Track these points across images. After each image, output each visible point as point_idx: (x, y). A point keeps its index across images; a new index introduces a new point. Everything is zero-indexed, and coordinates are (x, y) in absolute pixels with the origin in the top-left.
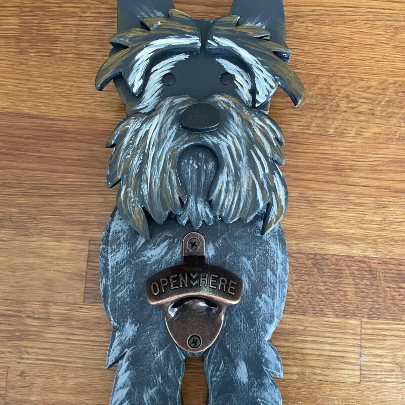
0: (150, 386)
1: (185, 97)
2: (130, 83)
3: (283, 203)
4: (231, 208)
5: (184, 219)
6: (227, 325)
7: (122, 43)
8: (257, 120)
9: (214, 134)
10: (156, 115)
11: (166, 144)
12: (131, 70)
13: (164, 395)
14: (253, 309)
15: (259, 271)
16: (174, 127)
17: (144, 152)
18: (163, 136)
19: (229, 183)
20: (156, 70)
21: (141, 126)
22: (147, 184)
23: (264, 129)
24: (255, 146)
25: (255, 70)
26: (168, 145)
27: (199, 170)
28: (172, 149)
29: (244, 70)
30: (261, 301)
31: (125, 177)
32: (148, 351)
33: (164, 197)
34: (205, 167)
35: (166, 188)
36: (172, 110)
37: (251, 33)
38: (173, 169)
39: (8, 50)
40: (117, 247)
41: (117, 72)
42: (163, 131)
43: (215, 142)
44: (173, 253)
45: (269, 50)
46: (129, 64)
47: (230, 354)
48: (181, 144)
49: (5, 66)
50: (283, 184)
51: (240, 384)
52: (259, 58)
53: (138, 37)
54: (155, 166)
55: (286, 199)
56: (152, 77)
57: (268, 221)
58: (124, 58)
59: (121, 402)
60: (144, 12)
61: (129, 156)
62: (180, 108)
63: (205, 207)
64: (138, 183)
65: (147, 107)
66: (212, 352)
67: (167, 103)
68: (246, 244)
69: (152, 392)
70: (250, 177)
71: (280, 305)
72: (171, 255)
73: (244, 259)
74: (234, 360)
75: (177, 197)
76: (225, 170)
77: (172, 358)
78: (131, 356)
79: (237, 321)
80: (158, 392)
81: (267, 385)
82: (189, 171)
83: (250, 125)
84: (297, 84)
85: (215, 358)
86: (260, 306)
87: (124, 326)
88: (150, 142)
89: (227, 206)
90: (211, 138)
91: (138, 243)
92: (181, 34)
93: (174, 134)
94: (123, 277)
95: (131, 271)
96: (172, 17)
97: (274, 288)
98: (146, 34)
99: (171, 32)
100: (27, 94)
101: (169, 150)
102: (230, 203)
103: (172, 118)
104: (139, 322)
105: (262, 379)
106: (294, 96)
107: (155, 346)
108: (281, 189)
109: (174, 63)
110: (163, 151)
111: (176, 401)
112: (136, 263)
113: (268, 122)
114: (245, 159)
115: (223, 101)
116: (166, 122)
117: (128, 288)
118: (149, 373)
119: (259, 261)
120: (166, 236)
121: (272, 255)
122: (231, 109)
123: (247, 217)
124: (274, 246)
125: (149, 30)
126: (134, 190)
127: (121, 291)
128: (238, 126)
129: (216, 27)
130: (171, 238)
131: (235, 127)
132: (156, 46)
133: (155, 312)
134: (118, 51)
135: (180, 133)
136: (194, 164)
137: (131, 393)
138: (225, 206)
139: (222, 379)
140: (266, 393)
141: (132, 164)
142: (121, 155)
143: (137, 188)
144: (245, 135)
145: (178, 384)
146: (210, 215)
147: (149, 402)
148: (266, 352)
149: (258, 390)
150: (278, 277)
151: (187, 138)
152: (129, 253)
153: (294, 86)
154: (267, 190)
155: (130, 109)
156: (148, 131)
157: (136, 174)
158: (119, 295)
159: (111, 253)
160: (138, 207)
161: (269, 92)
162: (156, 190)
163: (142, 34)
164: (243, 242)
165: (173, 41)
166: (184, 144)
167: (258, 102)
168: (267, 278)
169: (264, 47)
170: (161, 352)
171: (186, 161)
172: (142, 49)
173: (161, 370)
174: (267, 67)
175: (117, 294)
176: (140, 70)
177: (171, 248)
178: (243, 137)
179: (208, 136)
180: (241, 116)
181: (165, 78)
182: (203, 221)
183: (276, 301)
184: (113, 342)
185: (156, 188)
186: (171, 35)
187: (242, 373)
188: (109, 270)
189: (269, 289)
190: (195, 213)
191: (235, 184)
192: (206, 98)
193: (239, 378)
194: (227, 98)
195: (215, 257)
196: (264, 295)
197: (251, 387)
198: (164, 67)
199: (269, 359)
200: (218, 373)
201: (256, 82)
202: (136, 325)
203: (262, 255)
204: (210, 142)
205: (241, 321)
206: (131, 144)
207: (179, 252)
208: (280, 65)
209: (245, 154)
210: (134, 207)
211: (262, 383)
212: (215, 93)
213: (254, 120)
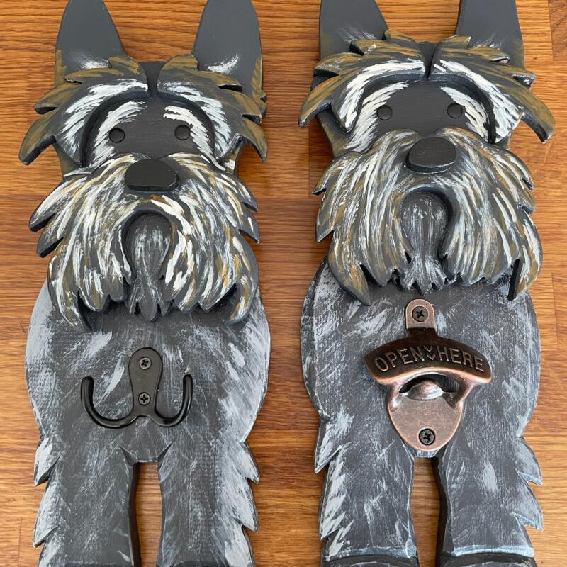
0: (372, 494)
1: (408, 131)
2: (341, 117)
3: (537, 259)
4: (471, 265)
5: (409, 281)
6: (466, 416)
7: (330, 70)
8: (499, 158)
9: (445, 175)
10: (374, 153)
11: (387, 187)
12: (342, 101)
13: (390, 506)
14: (499, 396)
15: (505, 347)
16: (397, 168)
17: (360, 198)
18: (383, 178)
19: (468, 234)
20: (369, 102)
21: (356, 167)
22: (366, 237)
23: (508, 168)
24: (498, 189)
25: (493, 99)
26: (390, 189)
27: (425, 221)
28: (395, 195)
29: (477, 100)
30: (508, 386)
31: (338, 228)
32: (367, 448)
33: (387, 252)
34: (433, 217)
35: (389, 242)
36: (394, 148)
37: (486, 56)
38: (397, 218)
39: (15, 120)
40: (323, 317)
41: (325, 104)
42: (383, 172)
43: (448, 184)
44: (394, 325)
45: (509, 75)
46: (339, 95)
47: (473, 453)
48: (406, 187)
49: (12, 139)
50: (535, 236)
51: (488, 493)
52: (497, 85)
53: (349, 62)
54: (375, 215)
55: (541, 254)
56: (363, 110)
57: (519, 282)
58: (334, 87)
59: (336, 514)
60: (352, 35)
61: (342, 203)
62: (404, 145)
63: (434, 267)
64: (355, 234)
65: (359, 145)
66: (449, 451)
67: (386, 140)
68: (485, 314)
69: (374, 501)
70: (494, 227)
71: (534, 392)
72: (391, 328)
73: (485, 333)
74: (478, 462)
75: (403, 251)
76: (462, 218)
77: (398, 458)
78: (347, 455)
79: (479, 412)
80: (382, 501)
81: (523, 494)
82: (413, 222)
83: (491, 164)
84: (546, 115)
85: (453, 459)
86: (508, 392)
87: (336, 416)
88: (368, 186)
89: (467, 263)
90: (442, 180)
91: (349, 313)
92: (402, 58)
93: (397, 176)
94: (332, 355)
95: (342, 347)
96: (390, 38)
97: (525, 369)
98: (359, 59)
99: (389, 56)
100: (39, 172)
101: (391, 195)
102: (471, 259)
103: (393, 156)
104: (354, 412)
105: (515, 486)
106: (543, 130)
107: (376, 443)
108: (533, 242)
109: (390, 93)
110: (384, 196)
111: (406, 513)
112: (349, 338)
113: (513, 160)
114: (486, 205)
115: (456, 136)
116: (386, 161)
117: (339, 368)
118: (369, 477)
119: (504, 334)
120: (383, 304)
121: (519, 328)
122: (466, 145)
123: (493, 276)
124: (522, 316)
125: (362, 54)
126: (351, 244)
127: (331, 372)
128: (475, 165)
129: (442, 49)
130: (389, 306)
131: (472, 165)
132: (371, 73)
133: (373, 399)
134: (326, 79)
135: (404, 174)
136: (419, 214)
137: (348, 502)
138: (465, 263)
139: (463, 485)
140: (522, 505)
141: (347, 212)
142: (333, 202)
143: (354, 242)
144: (485, 176)
145: (408, 491)
146: (441, 276)
147: (372, 515)
148: (518, 450)
149: (512, 501)
150: (529, 355)
151: (413, 181)
152: (338, 324)
153: (542, 119)
154: (517, 243)
155: (338, 148)
156: (364, 173)
157: (352, 225)
158: (328, 377)
159: (317, 324)
160: (355, 264)
161: (512, 125)
162: (377, 243)
163: (354, 59)
164: (482, 312)
165: (392, 67)
166: (410, 187)
167: (499, 136)
168: (515, 357)
169: (503, 72)
170: (384, 451)
171: (409, 210)
172: (355, 77)
173: (384, 473)
174: (508, 95)
175: (325, 376)
176: (353, 101)
177: (390, 318)
178: (482, 178)
179: (439, 178)
180: (479, 154)
181: (380, 111)
182: (433, 284)
183: (528, 386)
184: (324, 437)
185: (377, 241)
186: (390, 59)
187: (489, 478)
188: (314, 346)
189: (519, 371)
190: (422, 273)
191: (476, 235)
192: (435, 132)
193: (486, 485)
194: (461, 132)
195: (447, 330)
196: (512, 379)
197: (501, 497)
198: (379, 98)
199: (524, 461)
200: (458, 478)
201: (495, 113)
202: (351, 415)
203: (507, 328)
204: (441, 184)
205: (484, 412)
206: (345, 188)
207: (401, 324)
208: (523, 94)
209: (487, 198)
210: (350, 265)
211: (516, 492)
212: (446, 127)
213: (495, 158)
